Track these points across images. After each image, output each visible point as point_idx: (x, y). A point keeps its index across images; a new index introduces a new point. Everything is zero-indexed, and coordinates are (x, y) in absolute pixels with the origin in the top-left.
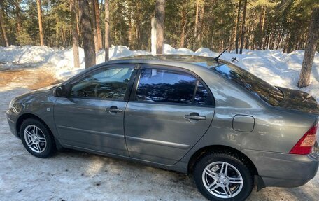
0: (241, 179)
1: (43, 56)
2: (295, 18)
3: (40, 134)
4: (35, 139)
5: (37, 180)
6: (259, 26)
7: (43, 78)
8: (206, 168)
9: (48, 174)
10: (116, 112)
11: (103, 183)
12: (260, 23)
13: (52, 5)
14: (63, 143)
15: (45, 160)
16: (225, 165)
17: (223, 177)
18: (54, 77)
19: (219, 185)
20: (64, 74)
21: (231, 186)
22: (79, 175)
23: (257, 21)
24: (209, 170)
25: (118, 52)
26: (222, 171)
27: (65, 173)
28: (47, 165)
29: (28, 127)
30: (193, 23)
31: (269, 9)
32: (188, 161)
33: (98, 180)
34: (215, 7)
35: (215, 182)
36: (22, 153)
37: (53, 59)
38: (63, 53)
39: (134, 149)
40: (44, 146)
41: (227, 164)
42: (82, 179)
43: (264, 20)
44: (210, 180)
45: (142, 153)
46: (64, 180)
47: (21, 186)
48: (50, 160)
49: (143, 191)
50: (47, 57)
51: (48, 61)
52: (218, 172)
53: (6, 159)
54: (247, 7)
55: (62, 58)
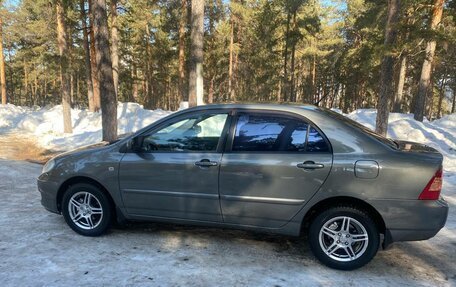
0: (366, 235)
1: (9, 118)
2: (350, 70)
3: (93, 203)
4: (85, 211)
5: (101, 261)
6: (309, 79)
7: (21, 148)
8: (324, 227)
9: (112, 253)
10: (209, 166)
11: (192, 257)
12: (311, 75)
13: (20, 47)
14: (127, 213)
15: (100, 239)
16: (347, 221)
17: (344, 235)
18: (38, 146)
19: (340, 246)
20: (54, 141)
21: (354, 245)
22: (154, 251)
23: (306, 74)
24: (328, 228)
25: (128, 111)
26: (343, 228)
27: (134, 250)
28: (103, 244)
29: (76, 195)
30: (225, 75)
31: (319, 59)
32: (301, 219)
33: (182, 254)
34: (252, 55)
35: (335, 243)
36: (61, 233)
37: (27, 123)
38: (40, 114)
39: (232, 211)
40: (97, 220)
41: (349, 219)
42: (161, 256)
43: (314, 73)
44: (328, 241)
45: (242, 215)
46: (138, 258)
47: (84, 267)
48: (105, 238)
49: (246, 263)
50: (16, 121)
51: (20, 126)
52: (338, 229)
53: (41, 240)
54: (296, 55)
55: (41, 121)
